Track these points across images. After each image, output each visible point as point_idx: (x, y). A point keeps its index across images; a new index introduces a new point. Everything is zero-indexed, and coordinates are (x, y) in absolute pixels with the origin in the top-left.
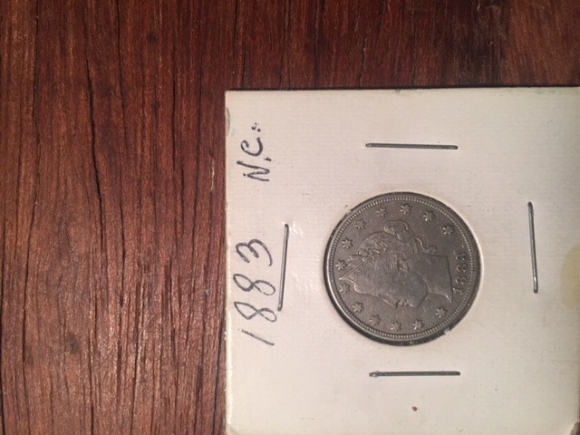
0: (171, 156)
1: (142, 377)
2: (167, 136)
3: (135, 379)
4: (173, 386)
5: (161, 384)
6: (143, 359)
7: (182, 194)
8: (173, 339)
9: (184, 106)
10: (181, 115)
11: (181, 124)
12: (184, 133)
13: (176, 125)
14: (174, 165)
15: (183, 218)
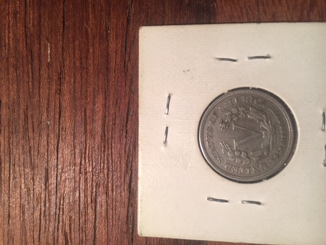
0: (24, 42)
1: (14, 176)
2: (22, 31)
3: (9, 177)
4: (32, 181)
5: (24, 180)
6: (14, 165)
7: (32, 64)
8: (30, 152)
9: (31, 12)
10: (30, 18)
11: (30, 23)
12: (32, 29)
13: (27, 24)
14: (26, 47)
15: (33, 79)
